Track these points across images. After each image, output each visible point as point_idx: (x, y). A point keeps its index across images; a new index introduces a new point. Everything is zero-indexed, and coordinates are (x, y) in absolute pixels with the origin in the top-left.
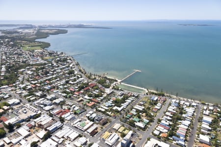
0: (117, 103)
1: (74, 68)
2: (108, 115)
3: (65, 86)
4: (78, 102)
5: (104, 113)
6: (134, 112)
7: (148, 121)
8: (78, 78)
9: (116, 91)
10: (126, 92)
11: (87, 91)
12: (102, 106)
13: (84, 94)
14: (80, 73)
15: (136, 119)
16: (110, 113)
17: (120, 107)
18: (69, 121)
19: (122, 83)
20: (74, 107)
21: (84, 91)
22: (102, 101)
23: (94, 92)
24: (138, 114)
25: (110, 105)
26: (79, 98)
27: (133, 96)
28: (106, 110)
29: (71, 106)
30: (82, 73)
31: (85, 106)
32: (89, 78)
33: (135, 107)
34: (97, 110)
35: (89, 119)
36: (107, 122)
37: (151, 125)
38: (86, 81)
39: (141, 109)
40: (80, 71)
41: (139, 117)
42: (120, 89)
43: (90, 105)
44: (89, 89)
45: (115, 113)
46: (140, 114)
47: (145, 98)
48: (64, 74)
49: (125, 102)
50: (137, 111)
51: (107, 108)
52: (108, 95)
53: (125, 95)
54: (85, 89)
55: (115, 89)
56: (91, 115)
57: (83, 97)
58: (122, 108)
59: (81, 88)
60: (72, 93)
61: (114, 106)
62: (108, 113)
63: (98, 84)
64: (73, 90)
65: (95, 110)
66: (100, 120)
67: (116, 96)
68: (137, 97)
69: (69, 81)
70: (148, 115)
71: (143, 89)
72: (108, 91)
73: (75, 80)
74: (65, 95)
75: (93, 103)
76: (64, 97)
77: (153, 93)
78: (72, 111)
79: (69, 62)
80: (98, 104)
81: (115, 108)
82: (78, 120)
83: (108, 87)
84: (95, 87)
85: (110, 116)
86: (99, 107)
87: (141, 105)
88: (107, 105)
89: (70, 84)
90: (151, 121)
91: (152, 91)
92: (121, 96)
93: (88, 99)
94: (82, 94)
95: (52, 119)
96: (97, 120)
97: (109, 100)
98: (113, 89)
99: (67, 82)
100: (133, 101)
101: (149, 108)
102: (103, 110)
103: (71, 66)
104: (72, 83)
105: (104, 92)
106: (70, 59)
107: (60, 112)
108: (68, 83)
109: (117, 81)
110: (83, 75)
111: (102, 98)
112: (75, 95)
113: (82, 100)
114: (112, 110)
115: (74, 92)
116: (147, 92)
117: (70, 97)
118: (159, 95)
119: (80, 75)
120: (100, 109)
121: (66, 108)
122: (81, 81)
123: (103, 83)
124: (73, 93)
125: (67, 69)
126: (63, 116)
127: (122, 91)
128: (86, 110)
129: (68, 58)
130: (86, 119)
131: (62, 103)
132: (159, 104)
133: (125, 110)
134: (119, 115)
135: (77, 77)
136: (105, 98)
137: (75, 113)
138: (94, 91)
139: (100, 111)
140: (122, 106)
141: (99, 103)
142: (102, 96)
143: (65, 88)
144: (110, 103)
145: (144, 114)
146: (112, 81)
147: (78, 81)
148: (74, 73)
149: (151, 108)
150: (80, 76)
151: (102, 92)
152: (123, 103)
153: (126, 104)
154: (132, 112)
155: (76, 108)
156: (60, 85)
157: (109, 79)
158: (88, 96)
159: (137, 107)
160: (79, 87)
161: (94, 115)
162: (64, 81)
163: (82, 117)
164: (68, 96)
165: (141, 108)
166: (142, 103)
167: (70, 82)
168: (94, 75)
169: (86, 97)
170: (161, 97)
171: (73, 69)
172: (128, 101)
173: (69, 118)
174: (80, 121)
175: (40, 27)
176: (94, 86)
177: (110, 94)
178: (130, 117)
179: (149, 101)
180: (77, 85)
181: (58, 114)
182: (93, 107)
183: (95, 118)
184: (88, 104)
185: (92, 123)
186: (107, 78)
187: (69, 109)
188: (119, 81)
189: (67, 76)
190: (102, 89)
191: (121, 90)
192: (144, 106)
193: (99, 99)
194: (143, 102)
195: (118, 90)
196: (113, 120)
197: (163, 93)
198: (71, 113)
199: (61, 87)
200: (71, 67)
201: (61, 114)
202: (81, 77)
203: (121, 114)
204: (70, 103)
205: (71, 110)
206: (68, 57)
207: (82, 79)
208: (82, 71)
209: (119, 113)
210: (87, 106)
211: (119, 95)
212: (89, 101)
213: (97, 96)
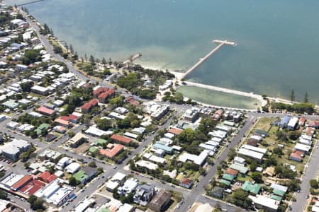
0: (188, 142)
1: (38, 42)
2: (169, 180)
3: (24, 101)
4: (72, 146)
5: (155, 174)
6: (239, 165)
7: (284, 189)
8: (57, 73)
9: (175, 107)
10: (204, 108)
11: (93, 111)
12: (147, 155)
13: (85, 122)
14: (59, 58)
15: (249, 185)
16: (172, 174)
17: (198, 154)
18: (58, 206)
19: (189, 83)
20: (66, 165)
21: (83, 112)
22: (141, 138)
23: (113, 114)
24: (253, 170)
25: (170, 149)
26: (72, 135)
27: (229, 118)
28: (161, 165)
29: (56, 161)
30: (66, 56)
31: (97, 158)
32: (90, 71)
33: (242, 151)
34: (133, 168)
35: (117, 196)
36: (172, 202)
37: (295, 201)
38: (83, 83)
39: (259, 156)
40: (58, 50)
41: (258, 180)
42: (186, 99)
43: (110, 153)
44: (97, 105)
45: (189, 172)
46: (259, 169)
47: (263, 121)
48: (11, 63)
49: (210, 137)
50: (249, 161)
51: (162, 160)
52: (156, 120)
53: (204, 116)
54: (87, 105)
55: (172, 101)
56: (121, 183)
57: (83, 132)
58: (203, 155)
59: (73, 104)
60: (47, 122)
61: (181, 151)
62: (166, 173)
63: (119, 89)
64: (51, 112)
65: (127, 168)
66: (151, 198)
67: (180, 123)
68: (240, 120)
69: (31, 84)
70: (281, 173)
71: (251, 95)
72: (154, 108)
73: (48, 81)
74: (27, 127)
75: (117, 147)
76: (28, 133)
77: (282, 107)
78: (62, 176)
79: (17, 25)
80: (132, 150)
81: (184, 157)
82: (87, 202)
83: (153, 97)
84: (115, 100)
85: (176, 183)
86: (138, 159)
87: (255, 143)
88: (160, 152)
89: (36, 92)
90: (294, 188)
91: (277, 100)
92: (193, 120)
93: (102, 137)
94: (80, 120)
95: (8, 206)
96: (142, 198)
97: (163, 136)
98: (165, 100)
99: (27, 88)
100: (229, 133)
101: (279, 152)
102: (153, 167)
103: (26, 36)
104: (43, 89)
105: (142, 113)
106: (20, 17)
107: (27, 183)
108: (30, 91)
109: (172, 77)
110: (69, 63)
111: (140, 130)
112: (58, 127)
113: (82, 141)
114: (175, 165)
115: (55, 116)
116: (264, 103)
117: (45, 133)
118: (300, 110)
119: (61, 65)
120: (142, 163)
121: (43, 169)
122: (67, 83)
123: (134, 85)
124: (50, 119)
125: (15, 46)
126: (38, 194)
127: (194, 104)
128: (102, 171)
129: (13, 14)
130: (110, 196)
131: (26, 155)
132: (305, 138)
133: (214, 161)
134: (201, 178)
135: (54, 70)
136: (148, 130)
137: (73, 183)
138: (113, 110)
139: (143, 170)
140: (203, 149)
141: (135, 146)
142: (138, 125)
143: (25, 107)
144: (165, 144)
145: (270, 170)
146: (158, 77)
147: (57, 82)
148: (40, 60)
149: (285, 151)
150: (61, 69)
151: (135, 112)
152: (204, 141)
153: (214, 142)
154: (234, 166)
155: (73, 167)
156: (8, 98)
157: (150, 73)
158: (100, 127)
159: (246, 150)
160: (66, 102)
161: (130, 185)
162: (15, 86)
163: (96, 192)
164: (39, 131)
165: (258, 153)
166: (257, 138)
167: (36, 87)
168: (104, 62)
169: (93, 129)
170: (305, 115)
171: (37, 47)
172: (218, 135)
173: (57, 199)
174: (92, 205)
176: (108, 97)
177: (162, 115)
178: (232, 182)
179: (275, 129)
180: (60, 94)
181: (21, 188)
182: (120, 158)
183: (134, 191)
184: (103, 152)
185: (128, 207)
186: (142, 70)
187: (52, 171)
188: (179, 76)
189: (21, 69)
190: (135, 103)
191: (189, 102)
192: (266, 145)
193: (132, 135)
194: (259, 133)
195: (181, 102)
196: (187, 193)
197: (309, 104)
198: (62, 181)
199: (11, 103)
200: (28, 41)
201: (30, 187)
202: (66, 71)
203: (204, 174)
204: (50, 154)
205: (58, 174)
206: (10, 8)
207: (70, 75)
208: (65, 50)
209: (197, 173)
210: (103, 157)
211: (186, 118)
212: (105, 141)
213: (124, 126)
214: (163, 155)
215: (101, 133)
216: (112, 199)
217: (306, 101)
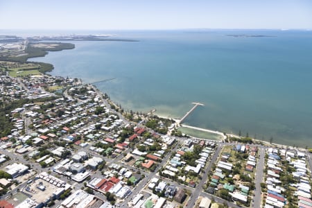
0: (190, 159)
1: (102, 103)
2: (182, 182)
3: (97, 135)
4: (126, 161)
5: (174, 178)
6: (218, 173)
7: (247, 188)
8: (114, 119)
9: (178, 139)
10: (194, 139)
11: (135, 141)
12: (168, 167)
13: (131, 147)
14: (113, 111)
15: (226, 186)
16: (183, 178)
17: (196, 166)
18: (122, 198)
19: (183, 126)
20: (124, 173)
21: (130, 141)
22: (163, 156)
23: (146, 142)
24: (227, 176)
25: (179, 163)
26: (125, 155)
27: (209, 146)
28: (177, 173)
29: (119, 170)
30: (117, 110)
31: (140, 168)
32: (131, 119)
33: (219, 165)
34: (161, 174)
35: (155, 192)
36: (185, 196)
37: (254, 196)
38: (128, 125)
39: (230, 168)
40: (113, 107)
41: (231, 182)
42: (183, 135)
44: (137, 137)
45: (192, 177)
46: (231, 176)
47: (227, 147)
48: (89, 114)
49: (200, 157)
50: (224, 171)
51: (176, 170)
52: (169, 146)
53: (195, 144)
54: (132, 137)
55: (176, 135)
56: (157, 184)
57: (131, 153)
58: (199, 167)
59: (124, 137)
60: (111, 147)
61: (186, 165)
62: (180, 178)
63: (147, 128)
64: (112, 141)
65: (157, 174)
66: (175, 194)
67: (183, 148)
68: (214, 147)
69: (101, 125)
70: (243, 179)
71: (217, 132)
72: (167, 139)
73: (109, 124)
74: (101, 150)
76: (101, 153)
77: (235, 139)
78: (122, 180)
79: (91, 94)
80: (159, 163)
81: (188, 168)
82: (139, 196)
83: (165, 133)
84: (146, 134)
85: (186, 184)
86: (163, 170)
87: (225, 160)
88: (174, 165)
89: (104, 130)
90: (252, 188)
91: (232, 136)
92: (189, 147)
93: (142, 156)
94: (128, 146)
95: (94, 198)
96: (170, 194)
97: (175, 156)
98: (172, 135)
99: (98, 128)
100: (210, 154)
101: (239, 166)
102: (172, 174)
103: (96, 99)
104: (107, 128)
105: (161, 142)
106: (92, 90)
107: (103, 184)
108: (100, 129)
109: (174, 122)
110: (119, 114)
111: (162, 152)
112: (117, 150)
113: (131, 158)
114: (184, 173)
115: (115, 143)
116: (225, 137)
117: (110, 154)
118: (245, 142)
119: (116, 115)
120: (166, 172)
121: (112, 175)
122: (119, 125)
123: (155, 126)
124: (112, 145)
125: (91, 105)
126: (111, 191)
127: (188, 137)
128: (144, 176)
129: (88, 88)
130: (151, 192)
131: (102, 167)
132: (251, 157)
133: (205, 170)
134: (199, 181)
135: (112, 118)
136: (166, 152)
137: (129, 184)
138: (145, 140)
139: (167, 176)
140: (198, 164)
141: (160, 161)
142: (161, 149)
143: (98, 138)
144: (176, 160)
145: (237, 176)
146: (168, 122)
147: (114, 124)
148: (104, 112)
149: (242, 165)
151: (158, 142)
152: (197, 159)
153: (203, 159)
154: (216, 174)
155: (128, 174)
156: (89, 133)
157: (162, 119)
158: (140, 150)
159: (221, 164)
160: (120, 135)
161: (162, 185)
162: (92, 126)
163: (143, 190)
164: (107, 152)
165: (228, 166)
166: (226, 157)
167: (103, 127)
168: (138, 114)
169: (136, 151)
170: (248, 144)
171: (102, 105)
172: (204, 155)
173: (121, 194)
174: (142, 198)
175: (30, 39)
176: (142, 133)
177: (172, 144)
178: (218, 184)
179: (234, 152)
180: (116, 131)
181: (101, 187)
182: (153, 169)
183: (165, 189)
184: (144, 165)
185: (162, 200)
186: (158, 118)
187: (117, 176)
188: (178, 122)
189: (94, 117)
190: (157, 136)
191: (185, 136)
192: (231, 162)
193: (158, 154)
194: (226, 154)
195: (181, 136)
196: (193, 190)
197: (249, 138)
198: (123, 183)
199: (90, 136)
200: (97, 102)
201: (106, 186)
202: (118, 118)
203: (200, 178)
204: (115, 166)
205: (121, 178)
206: (87, 85)
207: (120, 120)
208: (117, 107)
209: (197, 178)
210: (143, 168)
211: (186, 146)
212: (144, 158)
213: (153, 150)
214: (176, 167)
215: (141, 153)
216: (152, 194)
217: (247, 137)
